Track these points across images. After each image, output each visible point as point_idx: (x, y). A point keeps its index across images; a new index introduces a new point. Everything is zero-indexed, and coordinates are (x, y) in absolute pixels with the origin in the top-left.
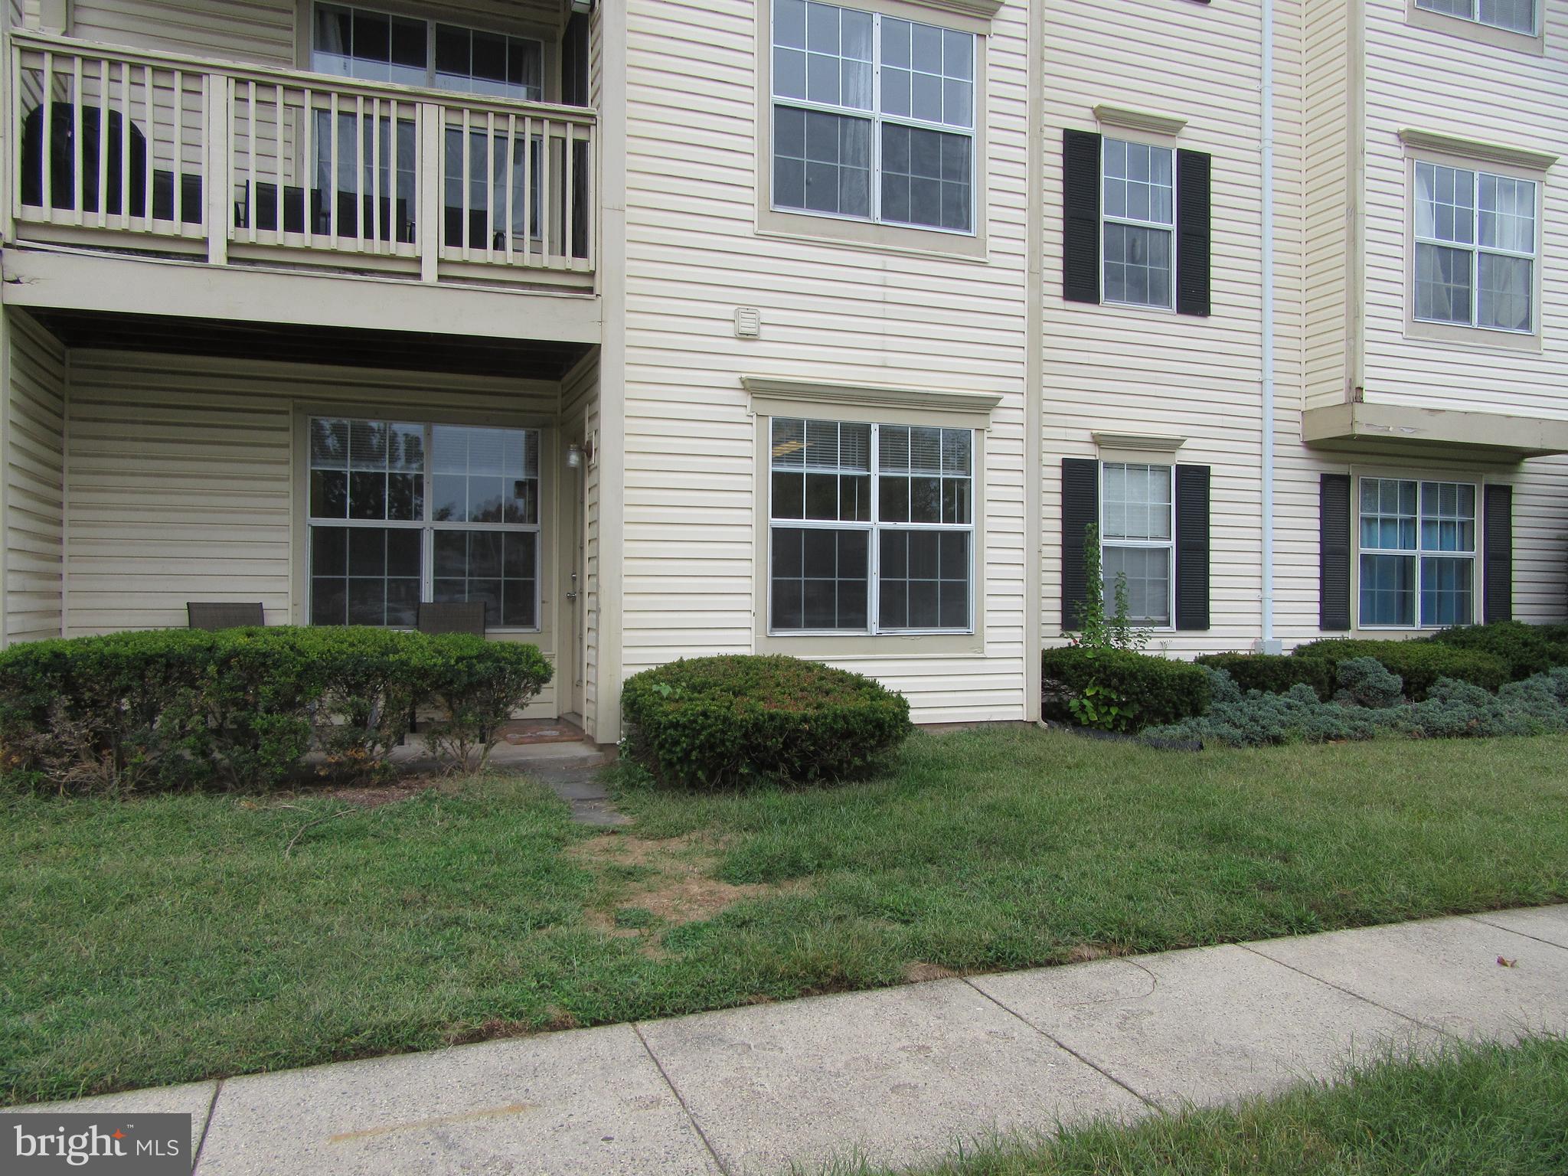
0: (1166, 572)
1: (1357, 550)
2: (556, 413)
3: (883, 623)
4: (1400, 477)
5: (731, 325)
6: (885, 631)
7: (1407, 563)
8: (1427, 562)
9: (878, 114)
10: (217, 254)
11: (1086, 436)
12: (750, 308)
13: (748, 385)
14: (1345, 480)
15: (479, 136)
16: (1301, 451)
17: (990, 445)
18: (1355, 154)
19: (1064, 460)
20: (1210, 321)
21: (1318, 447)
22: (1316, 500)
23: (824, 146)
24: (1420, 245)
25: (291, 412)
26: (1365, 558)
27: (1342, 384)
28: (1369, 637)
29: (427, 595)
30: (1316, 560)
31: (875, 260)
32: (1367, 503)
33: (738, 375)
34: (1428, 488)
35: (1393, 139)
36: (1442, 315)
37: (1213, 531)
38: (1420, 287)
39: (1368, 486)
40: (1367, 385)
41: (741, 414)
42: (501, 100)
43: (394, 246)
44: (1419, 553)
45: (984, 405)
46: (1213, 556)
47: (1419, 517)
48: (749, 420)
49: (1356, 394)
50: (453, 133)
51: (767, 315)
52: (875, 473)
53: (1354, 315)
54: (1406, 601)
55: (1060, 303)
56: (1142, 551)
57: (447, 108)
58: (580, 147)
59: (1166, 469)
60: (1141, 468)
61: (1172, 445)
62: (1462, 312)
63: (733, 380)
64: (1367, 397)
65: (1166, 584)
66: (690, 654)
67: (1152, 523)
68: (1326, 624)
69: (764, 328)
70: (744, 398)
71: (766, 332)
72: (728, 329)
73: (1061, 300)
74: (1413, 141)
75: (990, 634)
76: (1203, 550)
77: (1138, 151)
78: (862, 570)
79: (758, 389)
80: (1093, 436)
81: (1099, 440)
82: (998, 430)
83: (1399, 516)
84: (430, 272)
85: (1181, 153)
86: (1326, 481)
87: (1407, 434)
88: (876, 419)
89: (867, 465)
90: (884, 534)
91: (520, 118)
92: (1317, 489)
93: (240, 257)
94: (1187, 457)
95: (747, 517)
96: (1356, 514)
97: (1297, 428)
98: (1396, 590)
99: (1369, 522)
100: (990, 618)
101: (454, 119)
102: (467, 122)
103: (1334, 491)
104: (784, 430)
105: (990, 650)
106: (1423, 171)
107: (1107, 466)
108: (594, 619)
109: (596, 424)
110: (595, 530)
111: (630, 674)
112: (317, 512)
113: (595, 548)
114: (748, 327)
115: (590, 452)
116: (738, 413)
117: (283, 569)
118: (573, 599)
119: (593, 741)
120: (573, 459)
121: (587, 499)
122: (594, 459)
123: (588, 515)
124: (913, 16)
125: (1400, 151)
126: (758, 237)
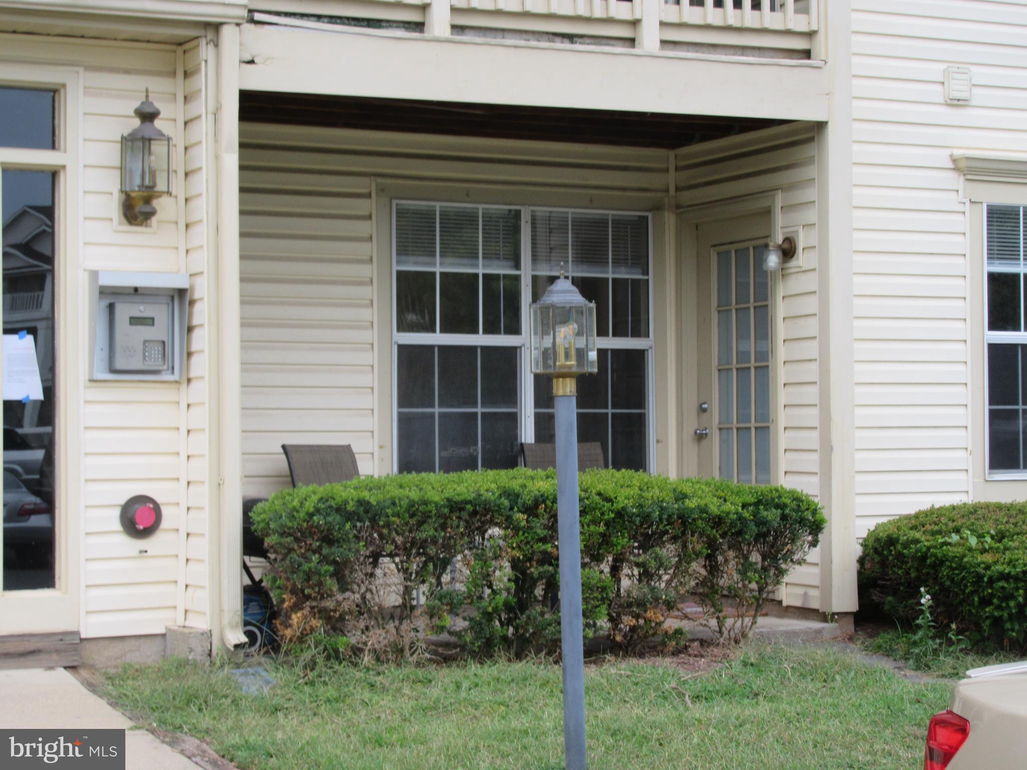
2: (667, 191)
5: (940, 88)
10: (441, 22)
12: (960, 66)
13: (963, 164)
25: (374, 194)
29: (528, 433)
33: (948, 152)
48: (961, 208)
51: (980, 75)
63: (941, 158)
69: (978, 91)
71: (980, 96)
72: (936, 92)
79: (972, 170)
84: (652, 37)
95: (958, 330)
108: (812, 461)
109: (811, 216)
110: (811, 349)
111: (864, 528)
112: (402, 326)
113: (811, 372)
114: (958, 90)
115: (788, 251)
116: (951, 200)
117: (370, 401)
118: (700, 437)
119: (805, 612)
120: (773, 260)
121: (781, 309)
122: (801, 260)
123: (781, 330)
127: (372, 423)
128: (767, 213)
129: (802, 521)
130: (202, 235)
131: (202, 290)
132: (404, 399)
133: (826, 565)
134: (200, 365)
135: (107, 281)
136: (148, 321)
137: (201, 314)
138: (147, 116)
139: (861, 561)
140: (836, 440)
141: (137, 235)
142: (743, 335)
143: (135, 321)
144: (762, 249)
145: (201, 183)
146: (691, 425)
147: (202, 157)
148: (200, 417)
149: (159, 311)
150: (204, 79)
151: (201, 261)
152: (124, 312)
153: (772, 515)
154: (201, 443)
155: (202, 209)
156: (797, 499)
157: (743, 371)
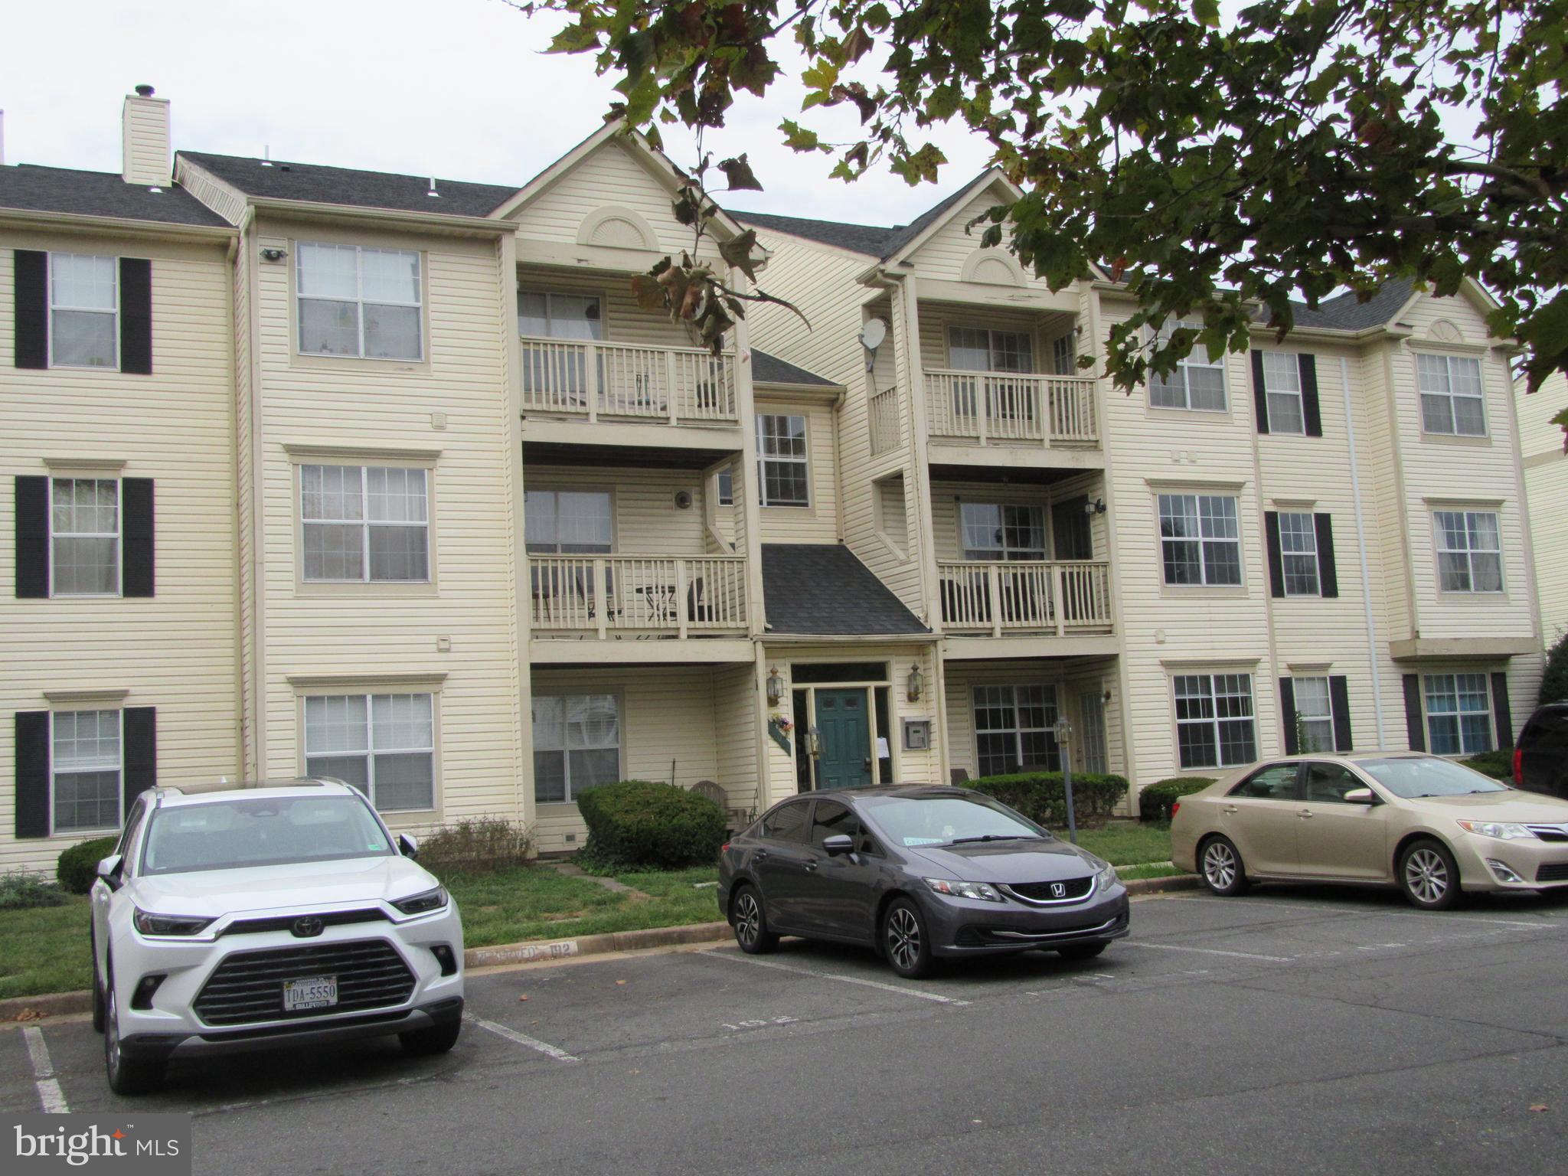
0: (1329, 733)
1: (1426, 714)
3: (1223, 763)
4: (1444, 673)
5: (1154, 638)
6: (1225, 767)
7: (1453, 719)
8: (1464, 718)
9: (1201, 539)
10: (998, 633)
12: (1161, 630)
13: (1163, 663)
14: (1415, 677)
16: (1391, 663)
17: (1258, 680)
18: (1403, 512)
19: (1279, 679)
20: (1339, 599)
21: (1399, 661)
22: (1401, 689)
23: (1180, 555)
24: (1440, 554)
25: (966, 684)
26: (1431, 719)
27: (1408, 629)
29: (1020, 762)
30: (1405, 721)
31: (1206, 602)
32: (1429, 689)
33: (1159, 659)
34: (1460, 677)
35: (1420, 502)
36: (1456, 588)
37: (1351, 709)
38: (1443, 576)
39: (1428, 679)
40: (1421, 629)
43: (1049, 622)
44: (1459, 713)
45: (1253, 663)
46: (1352, 723)
47: (1457, 693)
48: (1165, 678)
49: (1416, 635)
50: (1063, 575)
51: (1168, 632)
52: (1214, 696)
53: (1411, 594)
54: (1455, 740)
56: (1317, 723)
57: (1063, 567)
59: (1325, 679)
60: (1312, 679)
61: (1326, 666)
62: (1465, 585)
63: (1157, 661)
64: (1422, 635)
65: (1330, 739)
67: (1320, 707)
69: (1166, 638)
70: (1161, 669)
71: (1168, 639)
73: (1271, 600)
74: (1431, 501)
76: (1347, 720)
78: (1212, 740)
79: (1168, 665)
80: (1288, 665)
81: (1291, 667)
82: (1260, 672)
83: (1446, 694)
84: (1060, 631)
86: (1406, 678)
87: (1444, 652)
88: (1212, 673)
89: (1210, 694)
90: (1220, 723)
92: (1401, 683)
93: (1007, 633)
94: (1334, 672)
95: (1167, 720)
96: (1423, 694)
97: (1388, 651)
98: (1449, 735)
99: (1430, 698)
102: (1068, 571)
103: (1410, 684)
104: (1179, 682)
106: (1438, 515)
107: (1296, 679)
108: (1121, 766)
109: (1115, 684)
110: (1118, 729)
111: (1140, 788)
112: (978, 728)
113: (1119, 737)
114: (1161, 638)
115: (1108, 696)
116: (1161, 675)
117: (969, 754)
118: (1078, 761)
119: (1122, 818)
120: (1103, 700)
121: (1107, 716)
122: (1113, 699)
123: (1107, 723)
124: (1210, 493)
125: (1425, 507)
126: (1162, 598)
127: (970, 761)
128: (1099, 684)
129: (1122, 785)
130: (933, 704)
131: (934, 721)
132: (980, 752)
133: (1129, 801)
134: (935, 744)
135: (907, 720)
136: (918, 732)
137: (934, 728)
138: (915, 669)
139: (1140, 800)
140: (1129, 758)
141: (913, 705)
142: (1092, 723)
143: (915, 732)
144: (1099, 697)
145: (933, 688)
146: (1075, 757)
147: (933, 680)
148: (937, 760)
149: (920, 728)
150: (932, 657)
151: (934, 712)
152: (912, 729)
153: (1112, 783)
154: (938, 768)
155: (933, 696)
156: (1119, 778)
157: (1093, 738)
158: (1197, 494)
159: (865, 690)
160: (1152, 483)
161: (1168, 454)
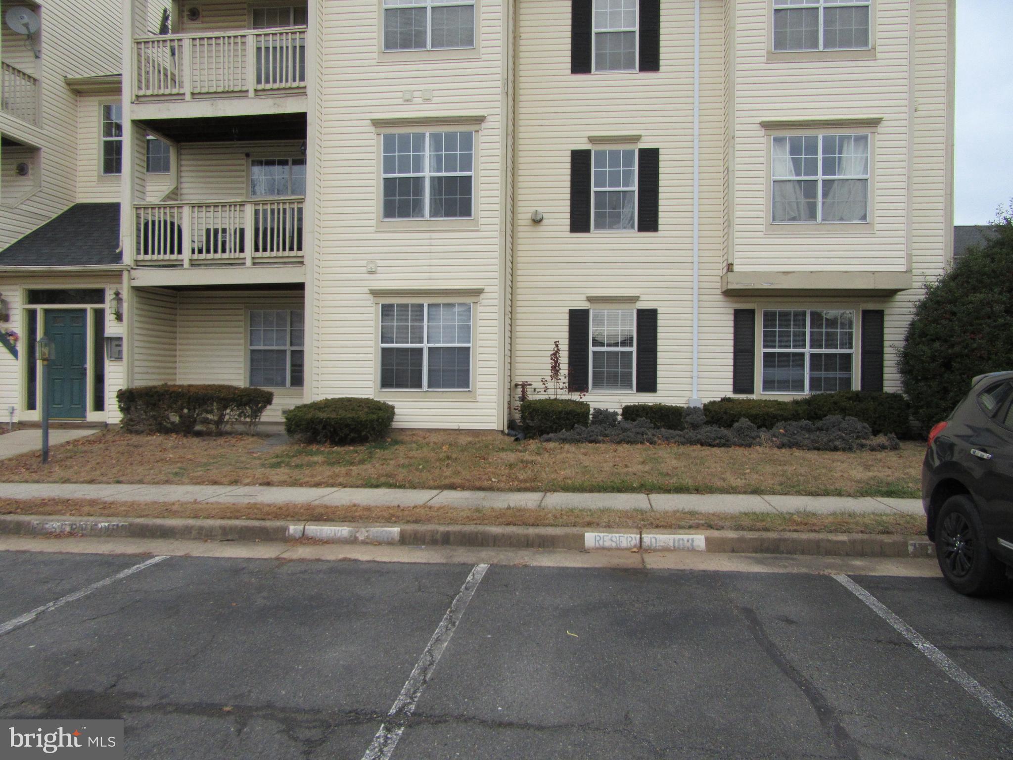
1: (760, 351)
3: (430, 386)
5: (365, 268)
6: (430, 390)
7: (799, 356)
8: (814, 356)
9: (428, 174)
10: (186, 264)
11: (584, 297)
12: (372, 261)
13: (372, 291)
14: (752, 312)
15: (265, 211)
16: (721, 297)
17: (480, 309)
18: (729, 139)
19: (570, 310)
20: (661, 233)
22: (732, 323)
23: (403, 191)
26: (766, 355)
27: (727, 262)
28: (767, 398)
30: (731, 356)
31: (427, 235)
32: (768, 325)
33: (368, 288)
34: (816, 314)
35: (758, 127)
36: (796, 218)
37: (658, 342)
38: (777, 206)
39: (769, 315)
40: (736, 262)
41: (369, 303)
42: (271, 199)
43: (237, 255)
44: (807, 351)
45: (475, 292)
46: (660, 355)
47: (808, 330)
48: (372, 305)
49: (731, 267)
50: (257, 212)
51: (380, 263)
52: (426, 324)
53: (730, 226)
54: (800, 377)
55: (569, 234)
56: (616, 353)
57: (255, 204)
58: (300, 210)
59: (631, 312)
61: (633, 299)
62: (809, 216)
63: (366, 290)
64: (736, 268)
66: (330, 397)
68: (736, 390)
69: (379, 268)
70: (371, 297)
71: (379, 270)
72: (364, 270)
73: (569, 233)
74: (767, 126)
75: (479, 391)
76: (654, 352)
77: (614, 154)
78: (420, 364)
79: (375, 293)
80: (587, 297)
81: (591, 299)
82: (484, 302)
83: (792, 330)
84: (249, 262)
85: (642, 151)
86: (738, 313)
87: (765, 287)
88: (426, 301)
89: (422, 321)
90: (430, 349)
91: (278, 204)
92: (732, 317)
93: (194, 264)
94: (643, 305)
96: (759, 330)
97: (718, 285)
99: (769, 334)
100: (479, 385)
101: (257, 207)
102: (260, 208)
103: (742, 319)
104: (387, 310)
105: (479, 398)
106: (778, 141)
112: (252, 344)
114: (372, 268)
116: (367, 303)
124: (443, 129)
125: (762, 132)
126: (376, 232)
136: (119, 346)
138: (117, 294)
141: (120, 324)
143: (117, 346)
154: (123, 375)
158: (428, 131)
159: (84, 311)
160: (377, 123)
161: (400, 95)
